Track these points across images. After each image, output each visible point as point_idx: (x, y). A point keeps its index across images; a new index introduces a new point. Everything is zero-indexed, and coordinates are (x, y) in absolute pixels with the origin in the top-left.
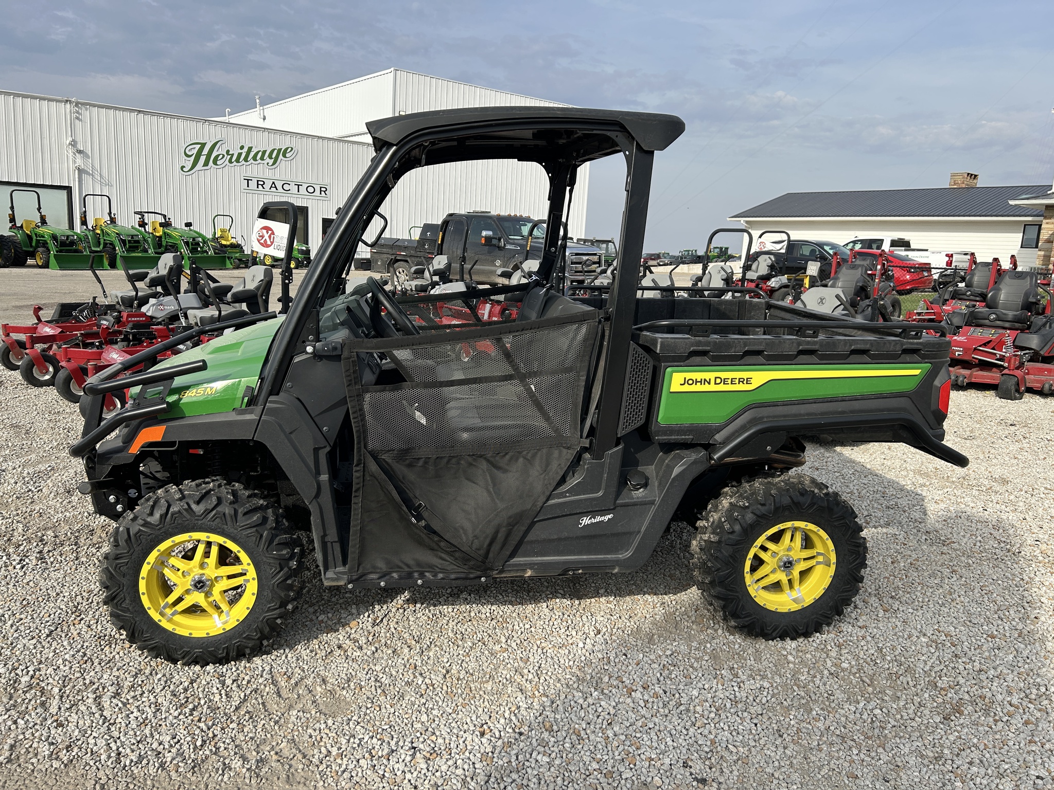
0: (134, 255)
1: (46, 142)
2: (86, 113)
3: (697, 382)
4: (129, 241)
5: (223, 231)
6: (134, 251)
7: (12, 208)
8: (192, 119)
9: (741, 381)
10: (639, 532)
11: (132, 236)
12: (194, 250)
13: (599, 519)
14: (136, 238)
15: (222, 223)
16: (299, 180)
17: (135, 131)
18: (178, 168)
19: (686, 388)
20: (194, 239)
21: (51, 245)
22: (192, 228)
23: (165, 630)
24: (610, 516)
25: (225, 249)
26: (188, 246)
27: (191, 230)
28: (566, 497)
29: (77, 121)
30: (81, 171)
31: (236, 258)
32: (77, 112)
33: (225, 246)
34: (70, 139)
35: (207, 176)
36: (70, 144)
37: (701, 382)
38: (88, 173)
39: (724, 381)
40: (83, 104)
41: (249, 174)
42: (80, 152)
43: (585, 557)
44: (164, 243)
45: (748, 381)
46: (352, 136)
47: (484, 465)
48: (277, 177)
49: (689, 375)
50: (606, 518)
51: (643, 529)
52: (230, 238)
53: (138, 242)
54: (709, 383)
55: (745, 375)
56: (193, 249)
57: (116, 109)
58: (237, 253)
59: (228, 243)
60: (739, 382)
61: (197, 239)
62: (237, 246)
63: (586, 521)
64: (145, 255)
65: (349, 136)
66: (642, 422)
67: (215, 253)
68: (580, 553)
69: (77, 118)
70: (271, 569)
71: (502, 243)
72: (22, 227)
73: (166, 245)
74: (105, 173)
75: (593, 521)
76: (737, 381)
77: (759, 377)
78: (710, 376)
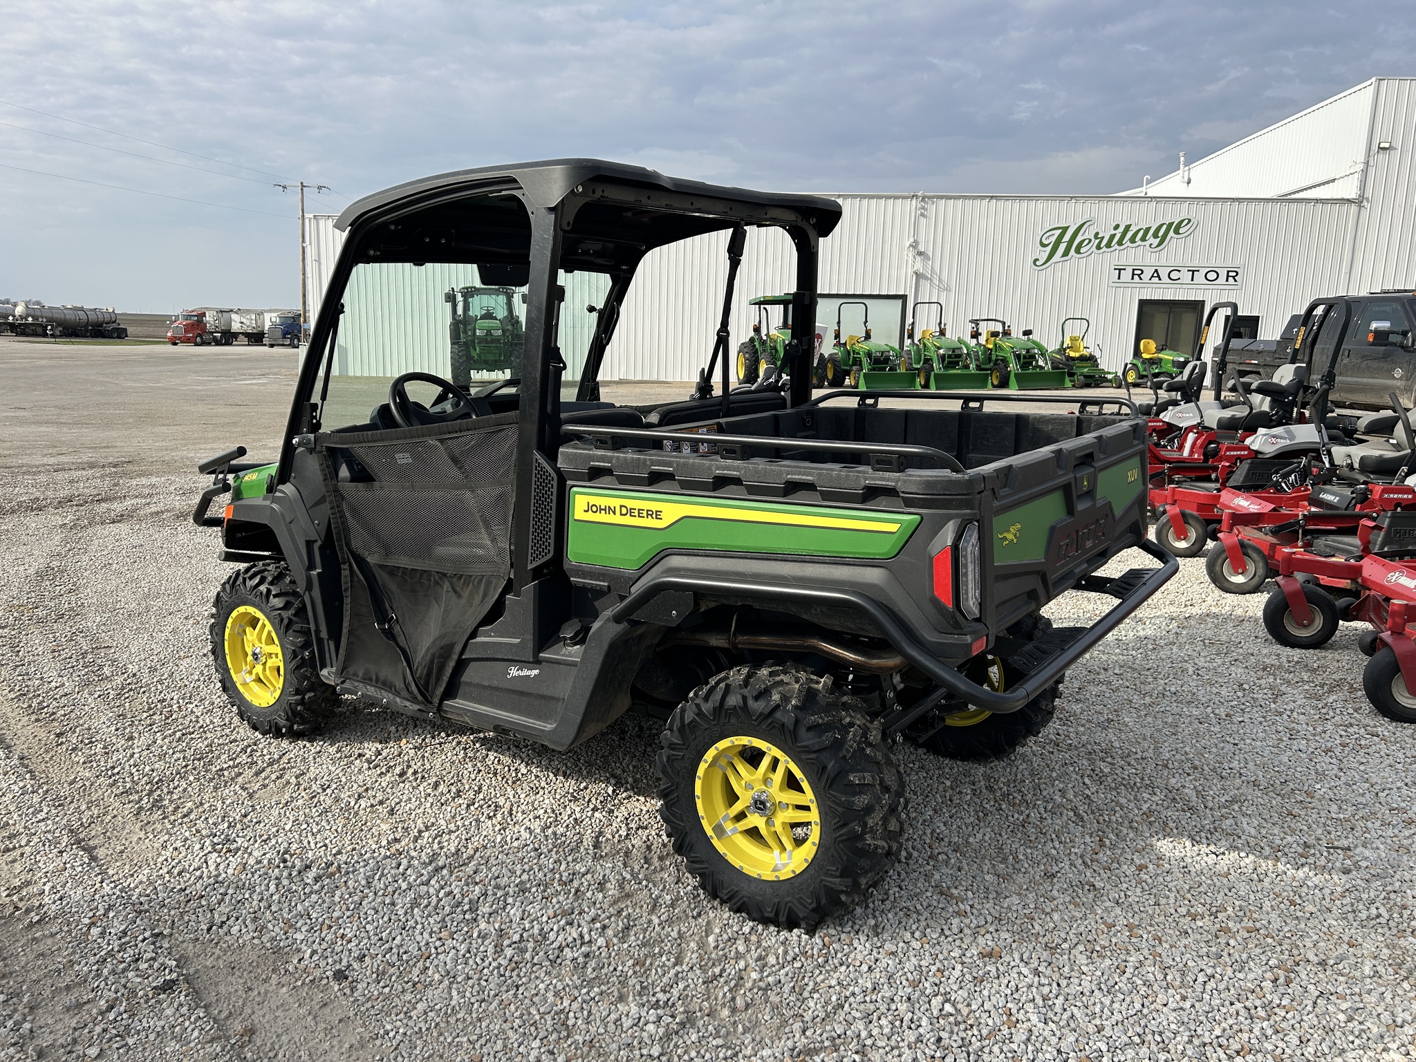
0: (952, 372)
1: (887, 247)
2: (932, 209)
3: (601, 509)
4: (949, 356)
5: (1073, 339)
6: (954, 368)
7: (839, 323)
8: (1054, 198)
9: (650, 514)
11: (954, 350)
12: (1025, 366)
13: (526, 672)
14: (957, 352)
15: (1075, 329)
16: (1196, 263)
17: (983, 222)
18: (1030, 261)
19: (590, 516)
20: (1028, 351)
21: (865, 362)
22: (1031, 336)
24: (536, 672)
25: (1071, 363)
26: (1019, 360)
27: (1029, 339)
28: (491, 636)
29: (922, 218)
30: (918, 276)
31: (1082, 374)
32: (923, 208)
33: (1073, 359)
34: (912, 240)
35: (1066, 269)
36: (911, 245)
37: (605, 510)
38: (926, 278)
39: (630, 512)
40: (929, 198)
41: (1123, 262)
42: (920, 254)
44: (994, 357)
45: (657, 515)
46: (1302, 190)
48: (1163, 262)
49: (594, 500)
50: (533, 673)
52: (1082, 348)
53: (960, 356)
54: (614, 513)
55: (654, 506)
56: (1024, 363)
57: (965, 197)
58: (1086, 367)
59: (1077, 355)
60: (648, 515)
61: (1032, 351)
62: (1091, 359)
63: (514, 672)
64: (966, 372)
65: (1298, 192)
66: (550, 555)
67: (1053, 368)
69: (922, 215)
71: (1410, 340)
72: (845, 344)
73: (997, 360)
74: (945, 277)
75: (522, 674)
76: (645, 515)
77: (671, 511)
78: (614, 503)
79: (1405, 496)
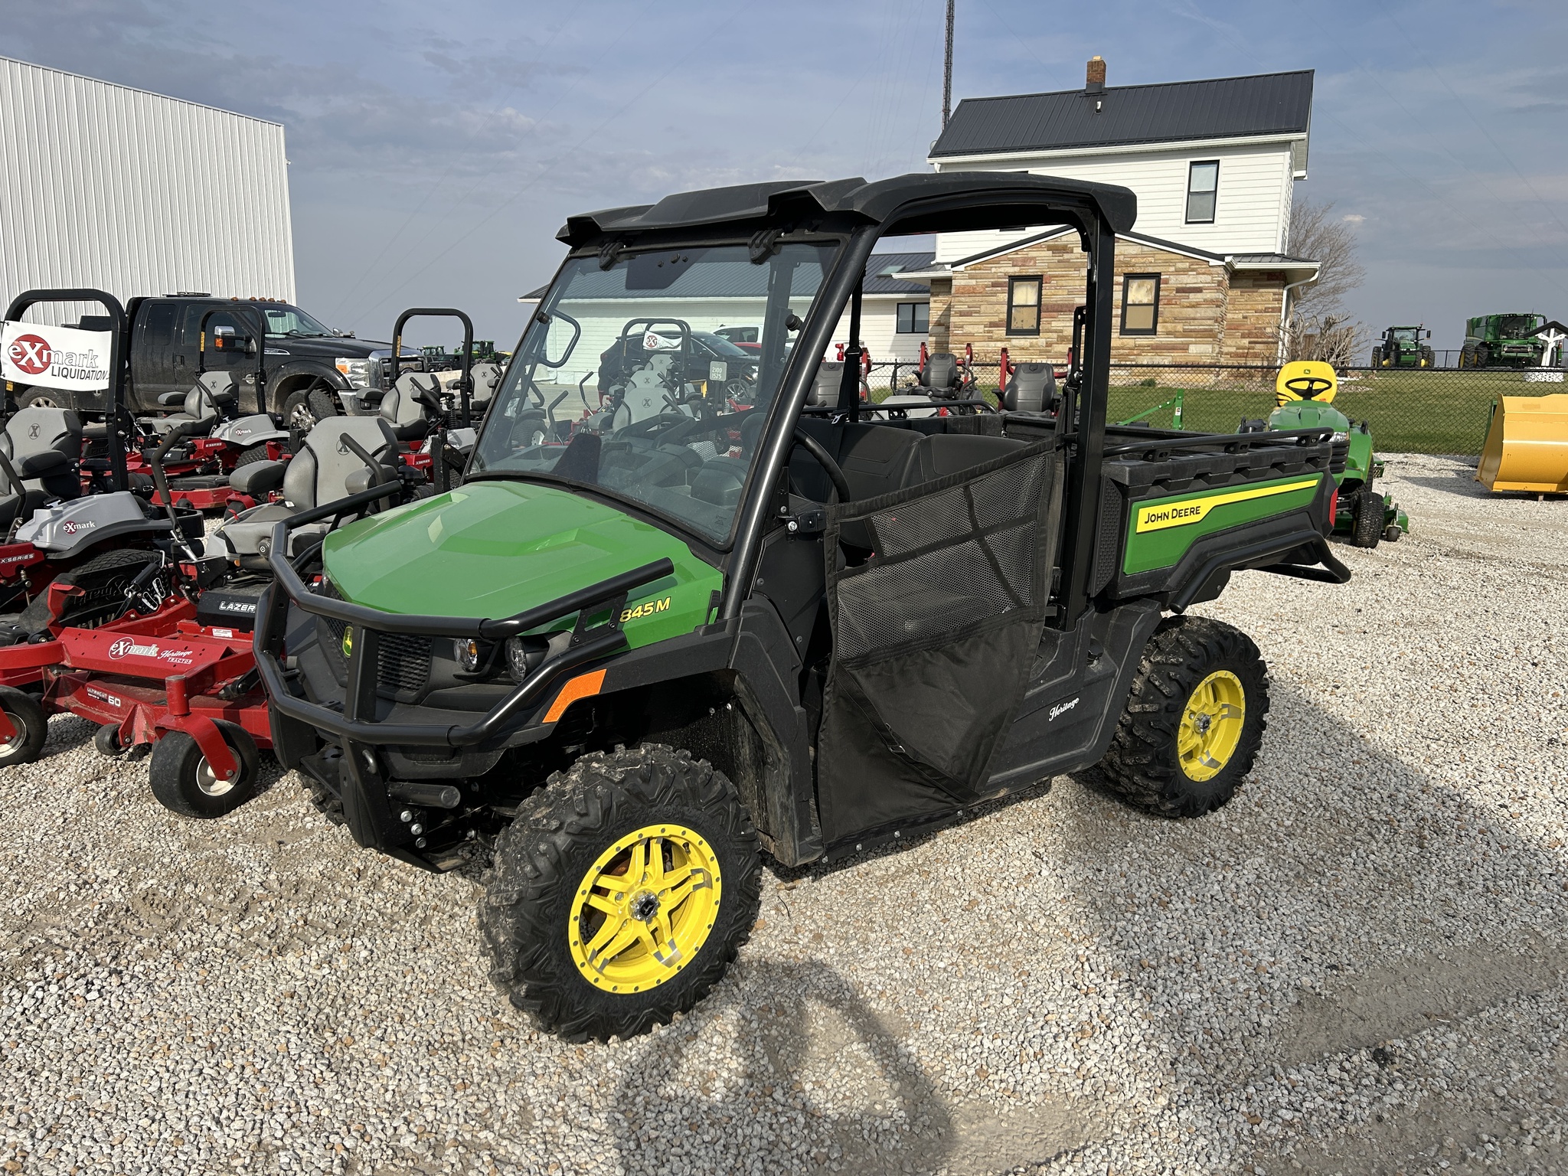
3: (1158, 517)
9: (1192, 511)
10: (1102, 714)
13: (1067, 706)
19: (1151, 526)
23: (602, 993)
24: (1076, 701)
28: (1041, 684)
37: (1161, 517)
39: (1179, 513)
43: (1053, 759)
45: (1195, 511)
47: (942, 660)
49: (1154, 510)
50: (1072, 704)
51: (1105, 712)
54: (1168, 518)
55: (1195, 503)
60: (1190, 512)
63: (1055, 712)
66: (1112, 574)
68: (1048, 755)
70: (739, 859)
71: (254, 346)
75: (1062, 710)
77: (1206, 504)
78: (1167, 508)
79: (26, 557)
